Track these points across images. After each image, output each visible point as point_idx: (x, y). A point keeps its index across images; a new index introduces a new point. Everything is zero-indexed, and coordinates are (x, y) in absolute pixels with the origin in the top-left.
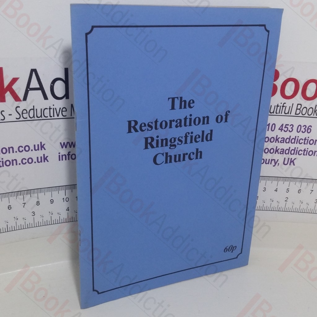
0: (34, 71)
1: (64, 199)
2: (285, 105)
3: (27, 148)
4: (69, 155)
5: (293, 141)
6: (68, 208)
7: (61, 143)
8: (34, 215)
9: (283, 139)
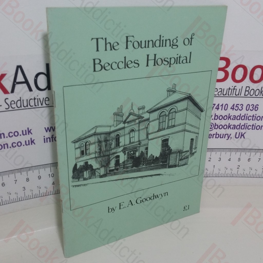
0: (19, 67)
1: (49, 175)
2: (235, 88)
3: (16, 134)
4: (52, 137)
5: (243, 118)
6: (54, 182)
7: (45, 128)
8: (24, 189)
9: (234, 117)
